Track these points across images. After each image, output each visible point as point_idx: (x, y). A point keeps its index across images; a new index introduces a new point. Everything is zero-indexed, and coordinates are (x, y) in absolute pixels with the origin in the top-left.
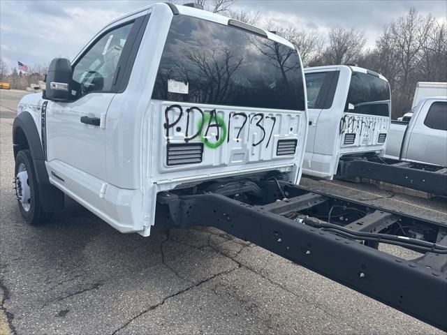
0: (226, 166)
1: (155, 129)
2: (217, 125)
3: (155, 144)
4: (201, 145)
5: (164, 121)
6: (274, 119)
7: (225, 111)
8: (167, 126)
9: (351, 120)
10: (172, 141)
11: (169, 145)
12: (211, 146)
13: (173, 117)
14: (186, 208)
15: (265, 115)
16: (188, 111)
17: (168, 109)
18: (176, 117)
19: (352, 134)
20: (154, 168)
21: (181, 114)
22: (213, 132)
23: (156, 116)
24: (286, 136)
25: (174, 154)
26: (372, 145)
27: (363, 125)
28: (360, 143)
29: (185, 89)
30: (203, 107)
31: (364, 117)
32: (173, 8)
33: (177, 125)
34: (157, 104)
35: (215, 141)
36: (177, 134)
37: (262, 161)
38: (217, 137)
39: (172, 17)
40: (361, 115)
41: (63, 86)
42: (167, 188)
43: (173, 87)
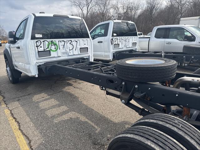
0: (61, 57)
1: (34, 48)
2: (55, 45)
3: (34, 52)
4: (50, 51)
5: (36, 45)
6: (77, 42)
7: (56, 41)
8: (37, 46)
9: (116, 39)
10: (39, 50)
11: (39, 52)
12: (53, 51)
13: (38, 44)
14: (48, 69)
15: (72, 41)
16: (43, 42)
17: (36, 42)
18: (40, 44)
19: (117, 44)
20: (35, 58)
21: (41, 43)
22: (53, 48)
23: (33, 44)
24: (83, 47)
25: (41, 54)
26: (129, 47)
27: (123, 40)
28: (123, 47)
29: (41, 36)
30: (48, 40)
31: (123, 37)
32: (34, 15)
33: (40, 46)
34: (33, 41)
35: (54, 50)
36: (40, 48)
37: (74, 55)
38: (55, 48)
39: (34, 17)
40: (121, 37)
41: (12, 39)
42: (41, 64)
43: (37, 36)
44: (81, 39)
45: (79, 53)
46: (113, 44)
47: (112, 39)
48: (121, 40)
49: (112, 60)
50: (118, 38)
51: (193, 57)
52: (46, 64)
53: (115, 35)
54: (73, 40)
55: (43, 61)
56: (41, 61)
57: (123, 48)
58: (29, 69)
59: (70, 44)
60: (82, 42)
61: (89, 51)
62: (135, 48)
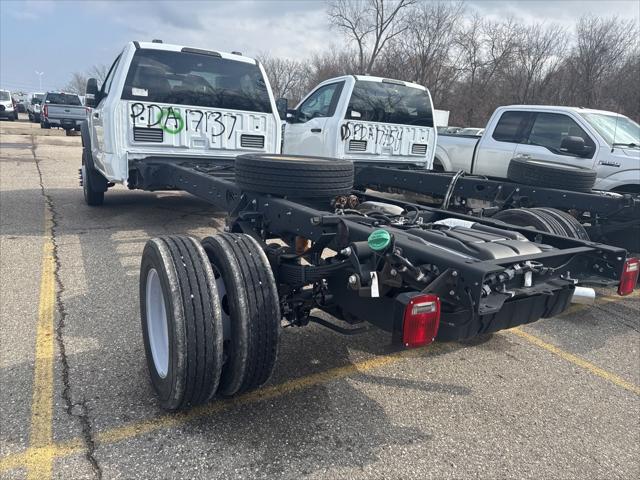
0: (187, 148)
1: (125, 118)
2: (176, 118)
3: (125, 127)
4: (161, 130)
5: (131, 113)
6: (235, 118)
7: (181, 109)
8: (133, 116)
9: (357, 128)
10: (136, 126)
11: (135, 128)
12: (171, 132)
13: (137, 111)
14: (152, 171)
15: (223, 113)
16: (149, 107)
17: (133, 106)
18: (140, 111)
19: (361, 141)
20: (125, 142)
21: (143, 109)
22: (171, 124)
23: (125, 110)
24: (251, 133)
25: (140, 134)
26: (401, 155)
27: (380, 133)
28: (379, 152)
29: (145, 93)
30: (161, 105)
31: (380, 125)
32: (136, 44)
33: (142, 116)
34: (125, 102)
35: (174, 129)
36: (141, 121)
37: (224, 149)
38: (176, 126)
39: (135, 49)
40: (374, 124)
41: (92, 96)
42: (139, 157)
43: (136, 92)
44: (246, 114)
45: (239, 146)
46: (348, 140)
47: (347, 127)
48: (374, 131)
50: (366, 124)
51: (518, 190)
52: (151, 159)
53: (354, 114)
54: (224, 111)
55: (145, 150)
56: (139, 150)
57: (378, 154)
58: (109, 165)
59: (216, 120)
60: (249, 122)
61: (269, 146)
62: (421, 160)
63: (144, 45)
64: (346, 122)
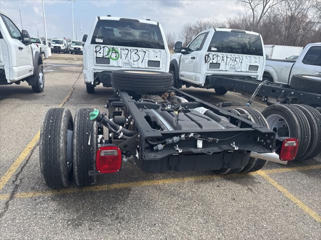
0: (121, 67)
1: (92, 53)
2: (116, 53)
3: (92, 57)
4: (109, 58)
5: (95, 50)
7: (118, 48)
8: (96, 52)
9: (215, 56)
10: (97, 56)
11: (97, 58)
12: (113, 59)
13: (98, 49)
14: (104, 78)
16: (103, 47)
17: (96, 47)
19: (216, 63)
20: (92, 64)
21: (101, 48)
22: (114, 55)
23: (92, 49)
24: (153, 60)
25: (100, 60)
26: (242, 71)
27: (229, 59)
28: (227, 69)
29: (101, 41)
30: (109, 46)
31: (229, 55)
32: (99, 18)
33: (100, 52)
34: (92, 45)
35: (115, 58)
36: (99, 54)
37: (139, 68)
38: (116, 57)
39: (98, 20)
40: (225, 54)
42: (99, 71)
43: (97, 40)
44: (151, 50)
45: (147, 66)
46: (209, 63)
47: (208, 56)
48: (225, 58)
49: (203, 85)
50: (220, 54)
51: (293, 93)
52: (104, 72)
53: (213, 49)
54: (139, 49)
55: (101, 68)
56: (99, 68)
57: (227, 71)
59: (135, 53)
60: (152, 54)
61: (162, 66)
62: (255, 74)
63: (102, 18)
64: (208, 53)
